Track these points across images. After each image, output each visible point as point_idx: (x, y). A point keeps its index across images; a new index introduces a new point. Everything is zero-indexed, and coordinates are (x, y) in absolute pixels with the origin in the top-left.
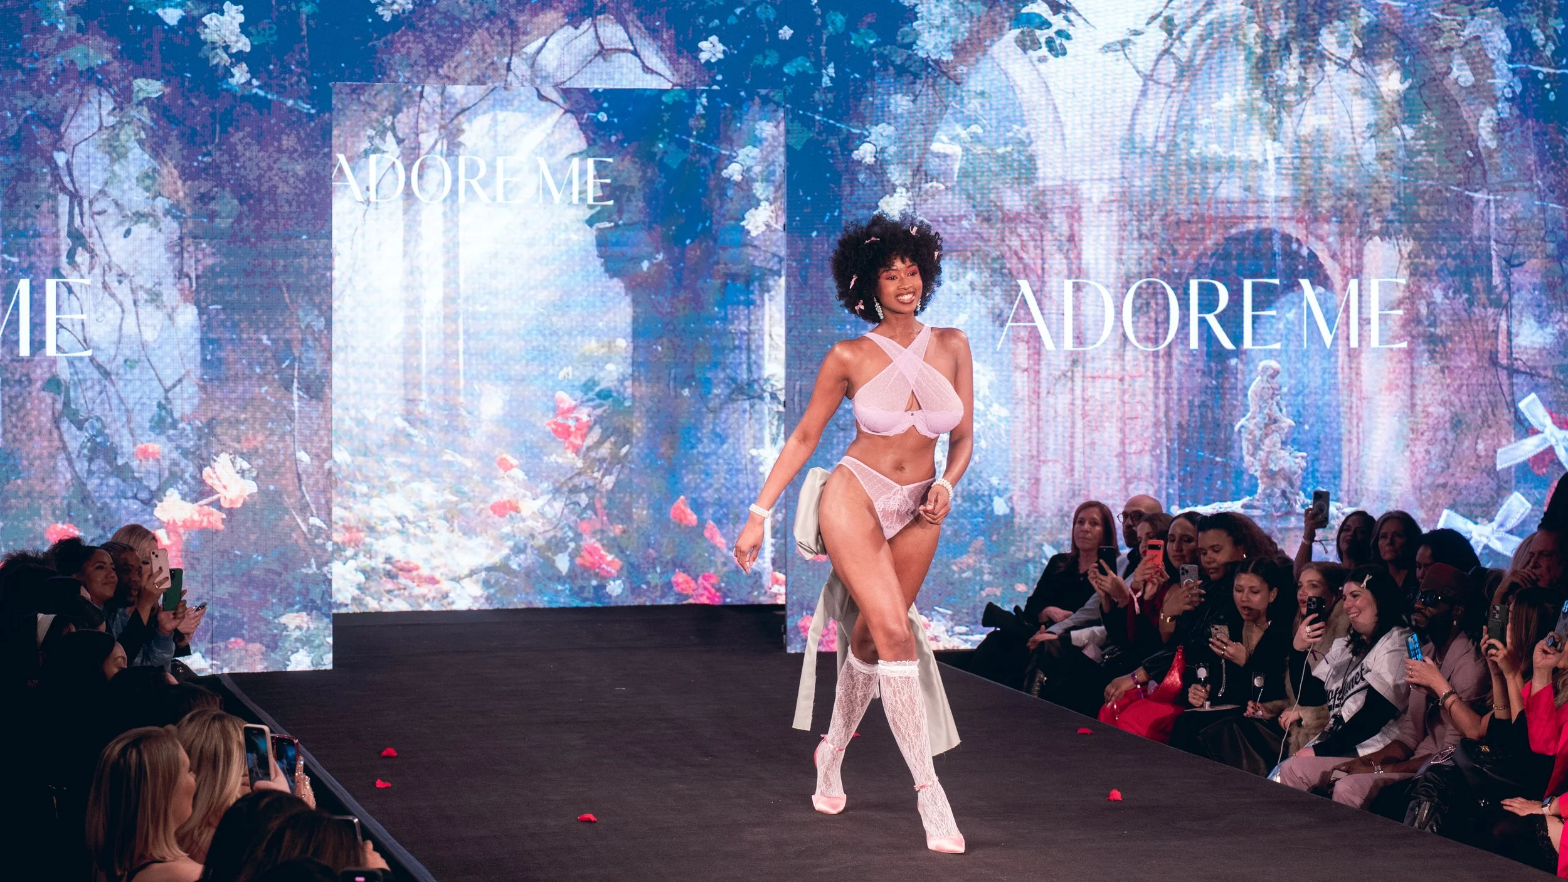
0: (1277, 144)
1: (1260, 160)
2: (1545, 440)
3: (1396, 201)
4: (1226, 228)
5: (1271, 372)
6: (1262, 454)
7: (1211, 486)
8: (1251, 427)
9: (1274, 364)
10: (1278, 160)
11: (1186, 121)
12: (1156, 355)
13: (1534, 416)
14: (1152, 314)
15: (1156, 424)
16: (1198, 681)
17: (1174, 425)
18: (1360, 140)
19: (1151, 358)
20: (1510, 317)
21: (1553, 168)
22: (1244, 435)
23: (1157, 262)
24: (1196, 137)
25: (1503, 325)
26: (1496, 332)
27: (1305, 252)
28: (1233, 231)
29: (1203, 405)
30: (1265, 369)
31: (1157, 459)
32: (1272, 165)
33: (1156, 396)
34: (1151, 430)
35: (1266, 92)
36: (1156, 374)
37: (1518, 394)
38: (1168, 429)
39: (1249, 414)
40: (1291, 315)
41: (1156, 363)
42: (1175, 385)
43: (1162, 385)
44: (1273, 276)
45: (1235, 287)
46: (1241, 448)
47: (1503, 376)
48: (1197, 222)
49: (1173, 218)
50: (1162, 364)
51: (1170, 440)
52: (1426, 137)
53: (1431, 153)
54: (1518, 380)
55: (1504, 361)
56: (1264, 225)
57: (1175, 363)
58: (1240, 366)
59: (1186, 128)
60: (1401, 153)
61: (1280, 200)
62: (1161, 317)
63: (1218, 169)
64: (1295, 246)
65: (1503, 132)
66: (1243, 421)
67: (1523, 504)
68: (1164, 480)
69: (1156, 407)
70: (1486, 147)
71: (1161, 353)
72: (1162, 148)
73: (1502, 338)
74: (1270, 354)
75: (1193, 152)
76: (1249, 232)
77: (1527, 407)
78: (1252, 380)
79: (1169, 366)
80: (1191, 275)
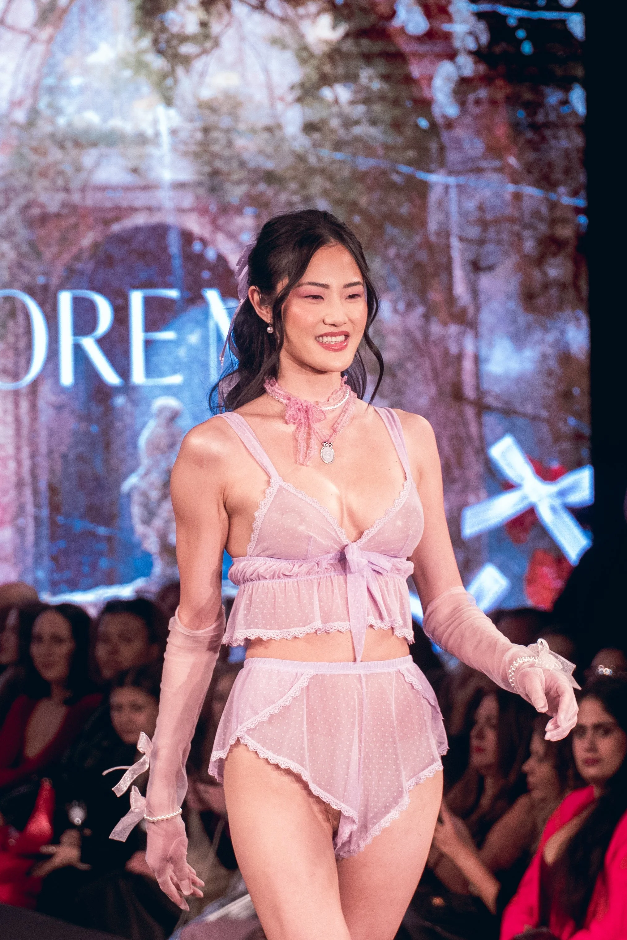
0: (172, 112)
1: (150, 132)
2: (525, 498)
3: (328, 185)
4: (107, 223)
5: (167, 414)
6: (158, 523)
7: (94, 567)
8: (144, 485)
9: (172, 402)
10: (174, 132)
11: (50, 81)
12: (16, 394)
13: (510, 465)
14: (11, 339)
15: (20, 485)
16: (72, 826)
17: (43, 486)
18: (280, 106)
19: (11, 398)
20: (477, 335)
21: (529, 142)
22: (136, 498)
23: (15, 270)
24: (63, 102)
25: (469, 346)
26: (460, 357)
27: (211, 254)
28: (116, 228)
29: (80, 458)
30: (162, 410)
31: (20, 532)
32: (166, 139)
33: (18, 449)
34: (12, 494)
35: (156, 41)
36: (17, 420)
37: (489, 436)
38: (36, 492)
39: (141, 470)
40: (194, 338)
41: (16, 405)
42: (43, 435)
43: (25, 431)
44: (169, 286)
45: (120, 302)
46: (130, 516)
47: (470, 412)
48: (69, 216)
49: (35, 211)
50: (24, 405)
51: (37, 506)
52: (367, 101)
53: (373, 122)
54: (490, 420)
55: (470, 392)
56: (156, 219)
57: (41, 404)
58: (129, 407)
59: (51, 90)
60: (335, 123)
61: (180, 186)
62: (22, 344)
63: (94, 144)
64: (197, 247)
65: (465, 94)
66: (133, 480)
67: (496, 581)
68: (29, 560)
69: (19, 463)
70: (445, 117)
71: (24, 392)
72: (20, 116)
73: (468, 365)
74: (170, 390)
75: (62, 121)
76: (137, 229)
77: (503, 454)
78: (144, 425)
79: (33, 407)
80: (62, 286)
